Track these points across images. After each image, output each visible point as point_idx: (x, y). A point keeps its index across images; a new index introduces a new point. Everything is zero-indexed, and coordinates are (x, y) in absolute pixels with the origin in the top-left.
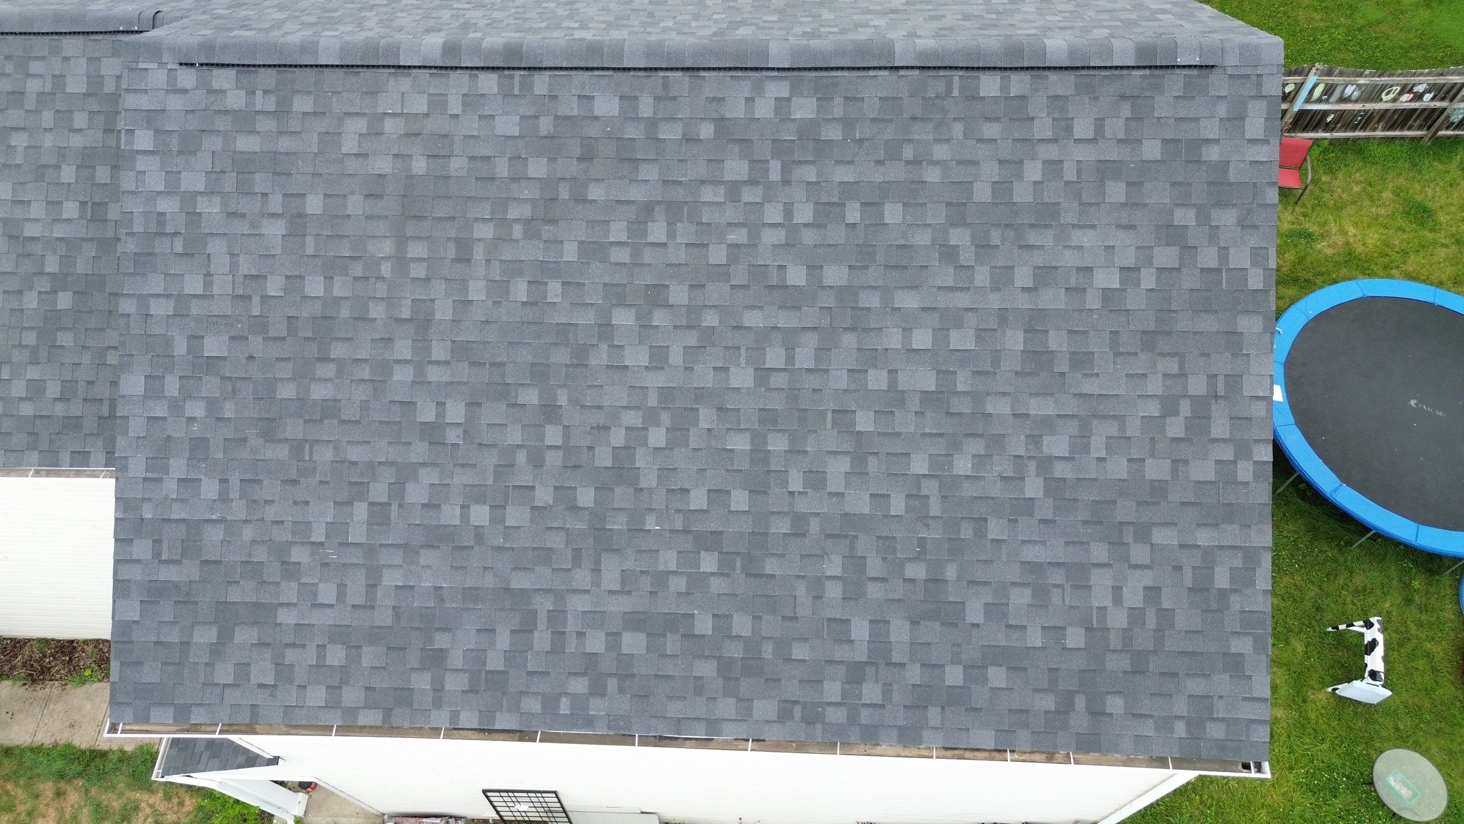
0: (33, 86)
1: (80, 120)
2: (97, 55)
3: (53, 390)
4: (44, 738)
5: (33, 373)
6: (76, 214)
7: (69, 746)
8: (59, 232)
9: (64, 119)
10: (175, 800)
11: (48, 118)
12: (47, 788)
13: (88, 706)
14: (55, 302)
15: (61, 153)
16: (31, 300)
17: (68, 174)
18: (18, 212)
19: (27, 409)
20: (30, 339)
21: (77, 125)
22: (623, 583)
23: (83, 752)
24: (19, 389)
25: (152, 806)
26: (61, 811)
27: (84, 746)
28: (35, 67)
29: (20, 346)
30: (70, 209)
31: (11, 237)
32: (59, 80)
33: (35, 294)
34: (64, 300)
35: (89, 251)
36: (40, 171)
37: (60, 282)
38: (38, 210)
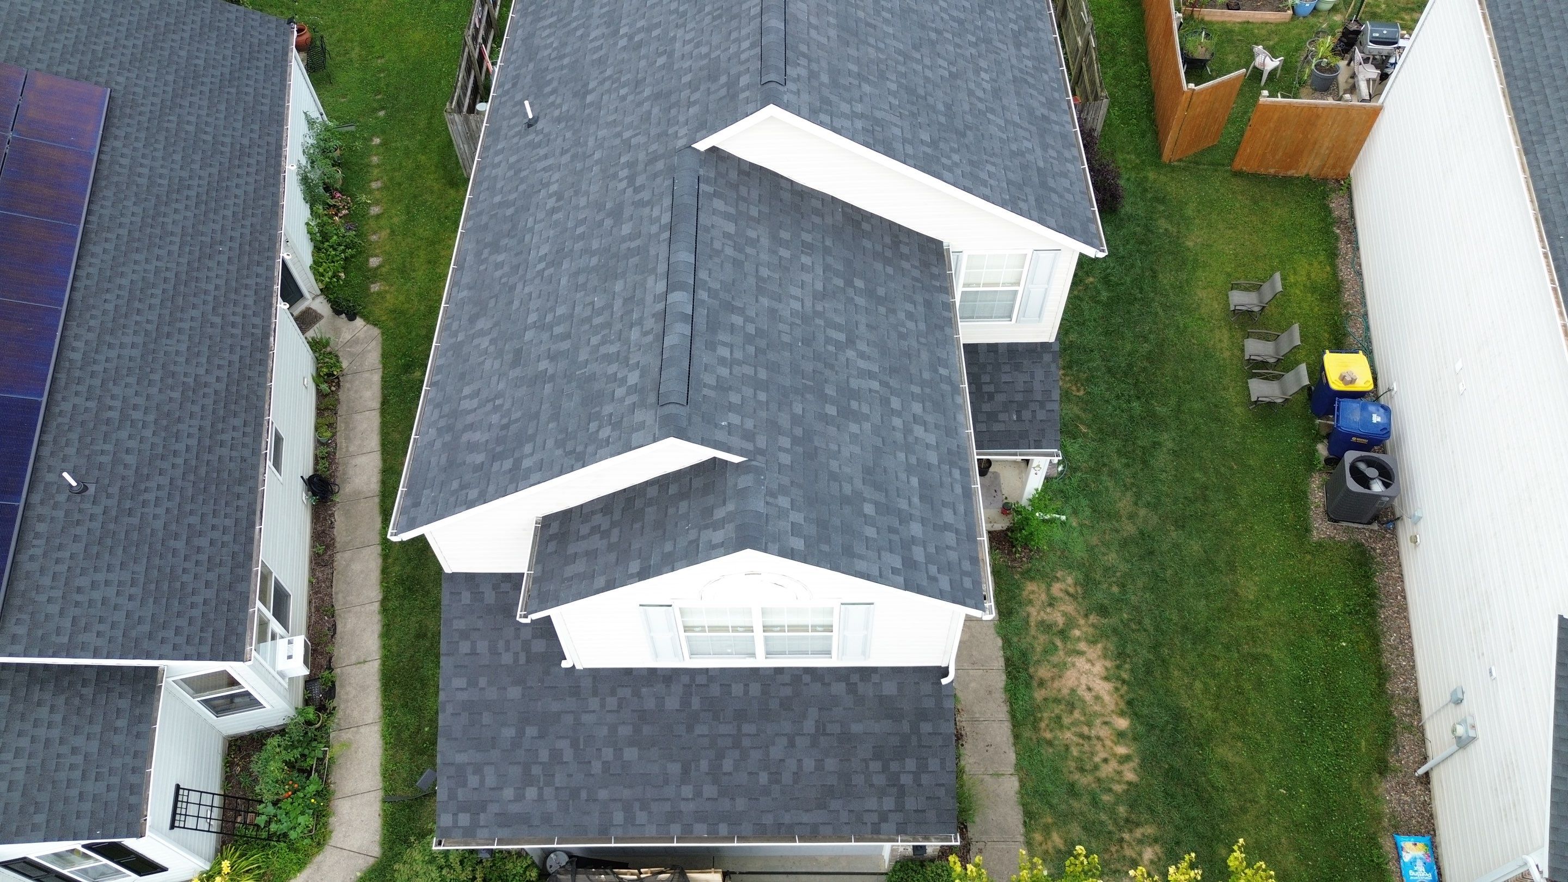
1: (752, 234)
2: (711, 209)
4: (1002, 712)
7: (1007, 690)
8: (819, 271)
9: (752, 243)
10: (1032, 597)
11: (750, 251)
12: (1039, 695)
13: (973, 685)
14: (861, 289)
23: (1009, 674)
25: (1039, 613)
26: (1053, 679)
27: (1004, 677)
32: (727, 235)
35: (830, 260)
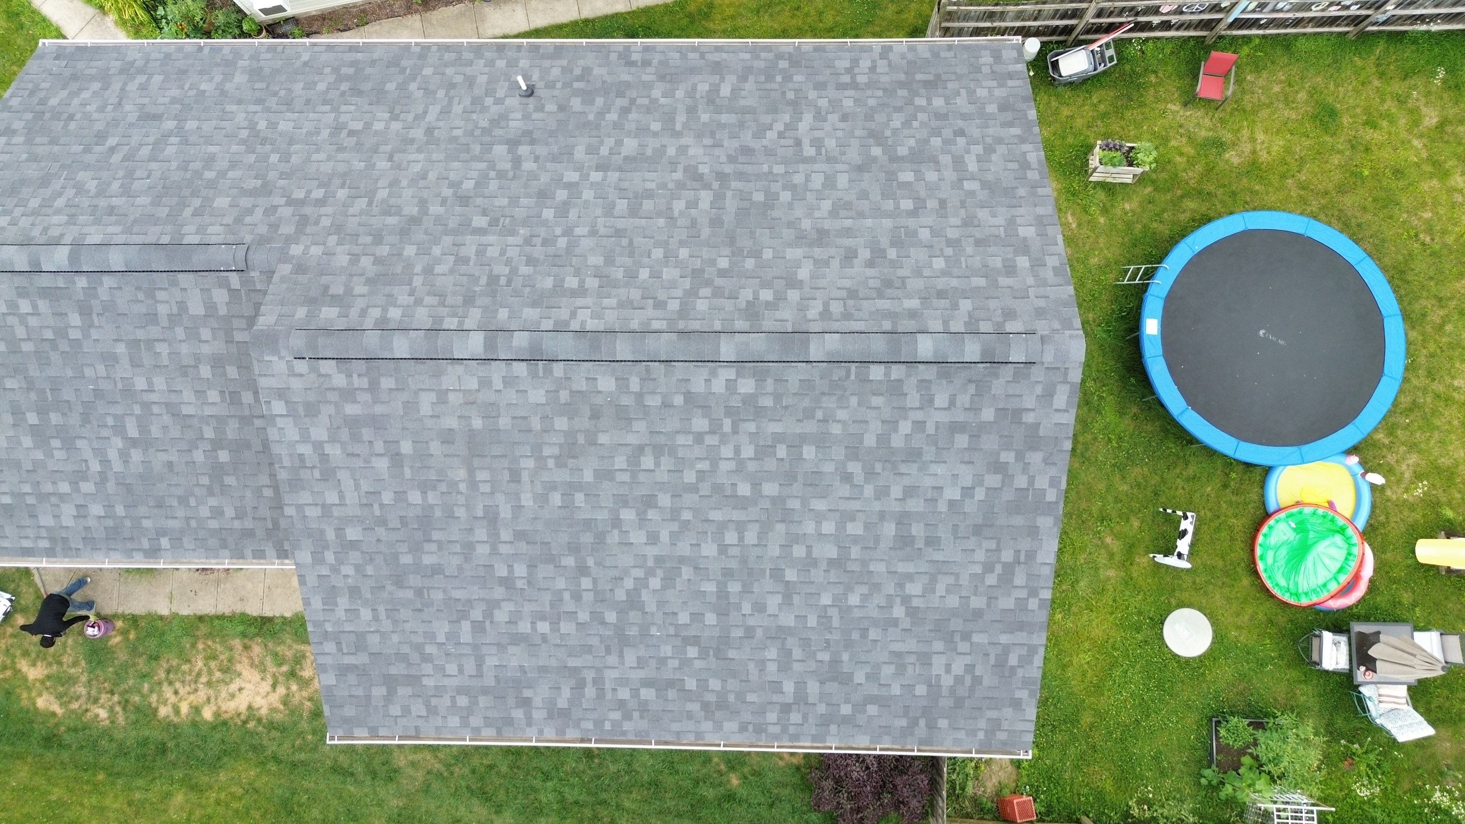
0: (163, 310)
1: (205, 334)
2: (207, 287)
3: (230, 512)
4: (224, 608)
5: (213, 502)
6: (218, 399)
7: (243, 614)
8: (208, 411)
9: (193, 335)
11: (180, 332)
12: (237, 643)
14: (217, 457)
15: (198, 358)
16: (199, 456)
17: (205, 371)
18: (174, 398)
19: (214, 524)
20: (205, 480)
21: (204, 338)
22: (638, 663)
23: (255, 619)
24: (204, 512)
26: (251, 658)
27: (255, 614)
28: (161, 295)
29: (198, 485)
30: (213, 396)
31: (173, 415)
32: (182, 305)
33: (200, 452)
34: (224, 456)
35: (234, 424)
36: (184, 370)
37: (217, 444)
38: (188, 396)
